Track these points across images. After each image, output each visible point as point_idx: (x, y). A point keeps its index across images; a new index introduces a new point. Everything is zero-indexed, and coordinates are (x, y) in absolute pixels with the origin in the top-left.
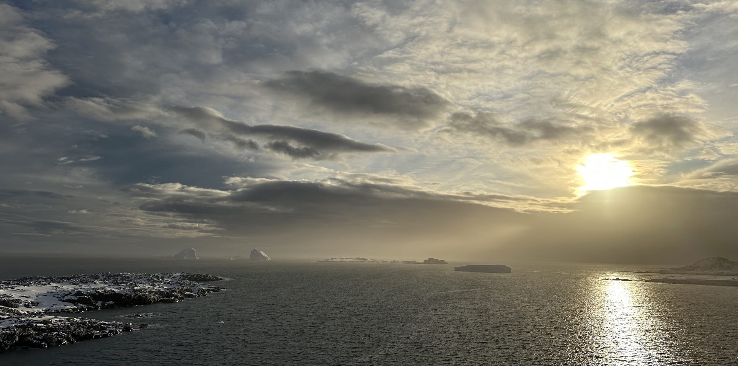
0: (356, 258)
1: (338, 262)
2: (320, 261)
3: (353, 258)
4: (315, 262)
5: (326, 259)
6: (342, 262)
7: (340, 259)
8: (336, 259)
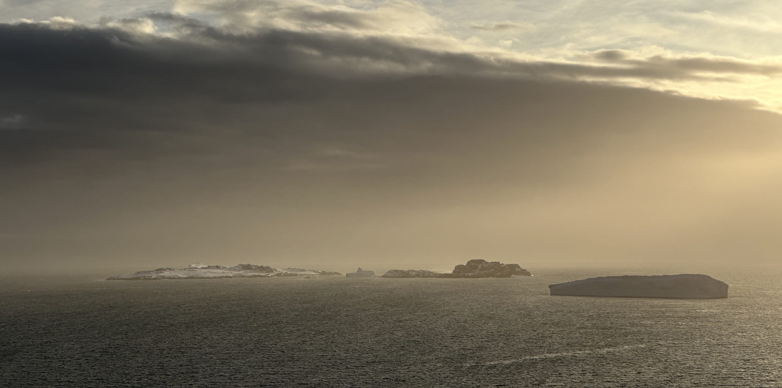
0: (237, 265)
1: (179, 278)
2: (118, 279)
3: (228, 267)
4: (104, 280)
5: (138, 273)
6: (192, 278)
7: (186, 271)
8: (170, 269)
